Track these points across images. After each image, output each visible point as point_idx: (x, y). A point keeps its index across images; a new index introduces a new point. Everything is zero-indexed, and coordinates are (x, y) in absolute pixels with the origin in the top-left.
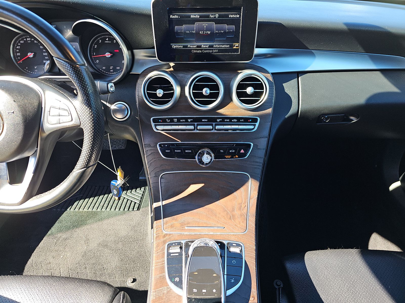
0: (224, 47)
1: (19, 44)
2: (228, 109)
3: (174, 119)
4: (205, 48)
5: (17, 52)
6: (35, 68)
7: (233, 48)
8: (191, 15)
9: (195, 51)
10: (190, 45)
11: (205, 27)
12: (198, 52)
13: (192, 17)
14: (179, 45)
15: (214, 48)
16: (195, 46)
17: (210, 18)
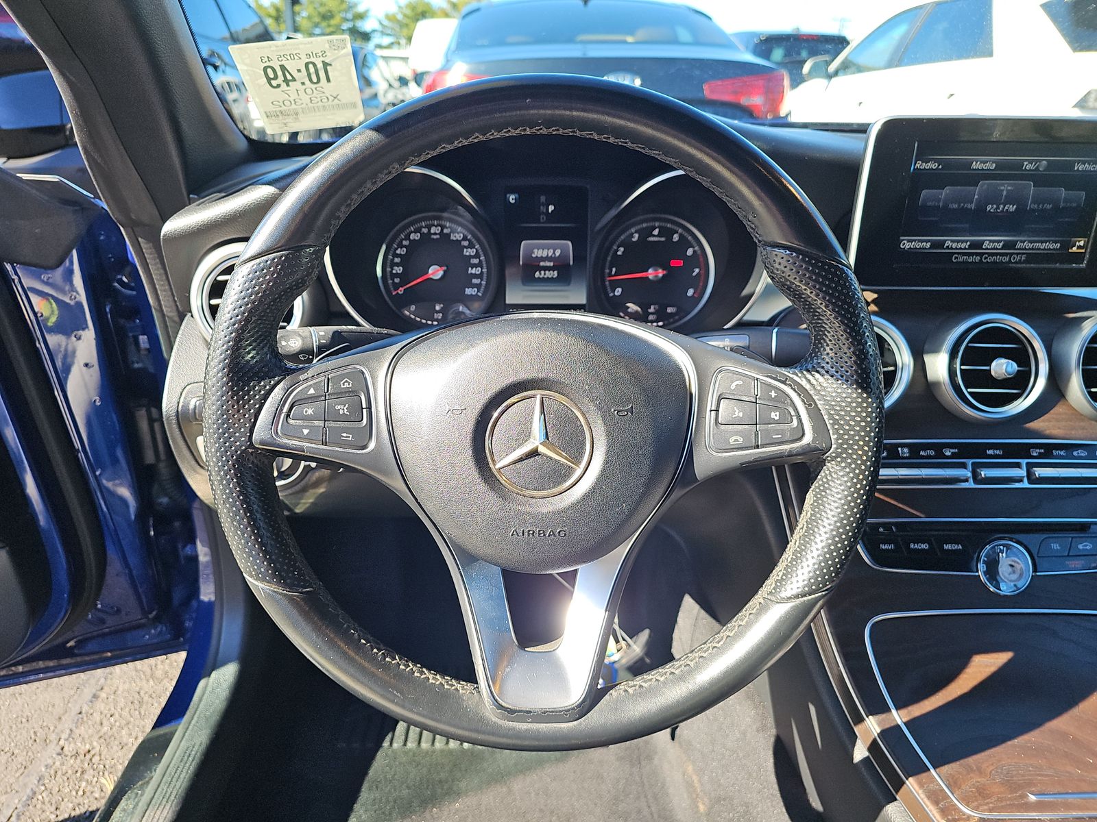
0: (1045, 249)
1: (406, 243)
2: (1057, 420)
3: (900, 449)
4: (992, 249)
5: (393, 265)
6: (438, 308)
7: (1070, 251)
8: (974, 163)
9: (961, 259)
10: (952, 241)
11: (1005, 193)
12: (971, 259)
13: (974, 166)
14: (922, 241)
15: (1018, 249)
16: (963, 245)
17: (1023, 170)
